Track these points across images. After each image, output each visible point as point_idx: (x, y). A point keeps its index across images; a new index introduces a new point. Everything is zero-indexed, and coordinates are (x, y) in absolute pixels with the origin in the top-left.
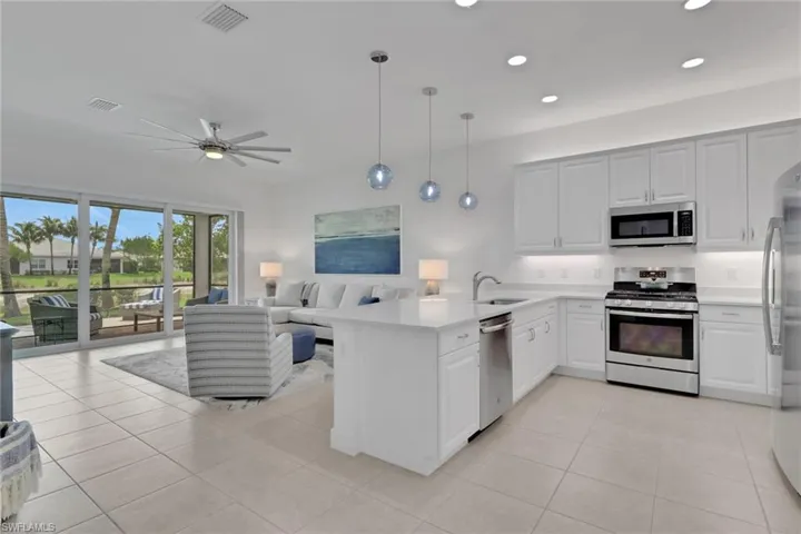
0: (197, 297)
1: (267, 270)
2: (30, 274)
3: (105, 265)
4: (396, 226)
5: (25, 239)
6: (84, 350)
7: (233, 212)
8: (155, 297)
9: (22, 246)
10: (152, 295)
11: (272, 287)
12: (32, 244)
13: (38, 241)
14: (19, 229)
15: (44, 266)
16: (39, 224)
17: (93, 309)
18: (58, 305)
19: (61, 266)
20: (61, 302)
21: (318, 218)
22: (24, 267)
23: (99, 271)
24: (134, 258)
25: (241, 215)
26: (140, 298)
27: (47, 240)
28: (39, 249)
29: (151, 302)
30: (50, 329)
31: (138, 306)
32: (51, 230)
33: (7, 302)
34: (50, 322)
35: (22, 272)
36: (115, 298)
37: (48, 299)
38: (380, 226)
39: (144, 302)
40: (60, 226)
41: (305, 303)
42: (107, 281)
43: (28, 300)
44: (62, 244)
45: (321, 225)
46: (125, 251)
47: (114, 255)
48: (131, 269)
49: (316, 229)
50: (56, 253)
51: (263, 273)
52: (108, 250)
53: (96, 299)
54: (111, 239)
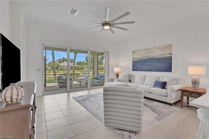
0: (95, 77)
1: (116, 70)
2: (60, 70)
3: (73, 68)
4: (171, 52)
5: (59, 62)
6: (68, 92)
7: (106, 51)
8: (84, 76)
9: (59, 64)
10: (83, 76)
11: (117, 75)
12: (61, 63)
13: (62, 63)
14: (58, 60)
15: (62, 68)
16: (62, 59)
17: (71, 80)
18: (63, 78)
19: (65, 68)
20: (64, 77)
21: (133, 52)
22: (59, 68)
23: (72, 69)
24: (79, 66)
25: (108, 52)
26: (81, 77)
27: (63, 62)
28: (62, 64)
29: (83, 78)
30: (62, 84)
31: (80, 79)
32: (64, 60)
33: (55, 76)
34: (61, 83)
35: (59, 69)
36: (75, 76)
37: (61, 76)
38: (162, 53)
39: (82, 78)
40: (65, 59)
41: (130, 81)
42: (74, 72)
43: (58, 76)
44: (66, 63)
45: (134, 54)
46: (77, 65)
47: (75, 66)
48: (78, 69)
49: (133, 56)
50: (65, 65)
51: (115, 71)
52: (74, 64)
53: (71, 77)
54: (74, 62)
